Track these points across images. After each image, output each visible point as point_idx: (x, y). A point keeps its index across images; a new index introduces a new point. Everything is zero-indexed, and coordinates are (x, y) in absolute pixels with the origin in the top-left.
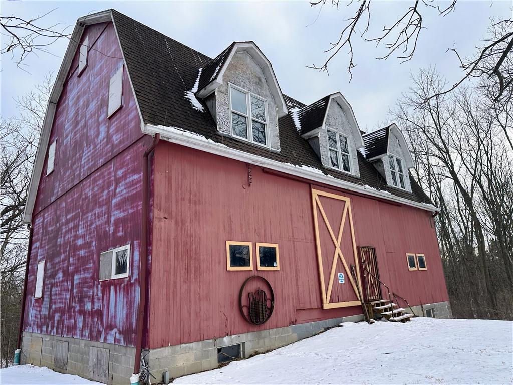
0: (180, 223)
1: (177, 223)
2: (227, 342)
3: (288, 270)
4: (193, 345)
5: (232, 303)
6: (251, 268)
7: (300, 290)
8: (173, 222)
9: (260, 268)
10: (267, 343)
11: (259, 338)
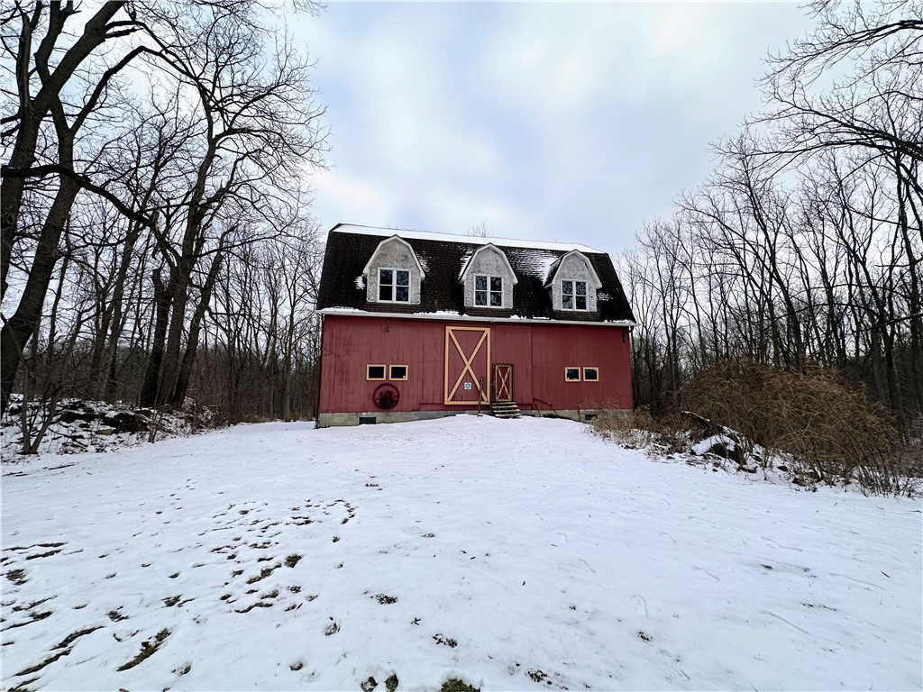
0: (337, 356)
1: (335, 357)
2: (364, 415)
3: (415, 380)
4: (344, 414)
5: (369, 397)
6: (384, 379)
7: (425, 392)
8: (333, 356)
9: (390, 379)
10: (393, 418)
11: (387, 415)
